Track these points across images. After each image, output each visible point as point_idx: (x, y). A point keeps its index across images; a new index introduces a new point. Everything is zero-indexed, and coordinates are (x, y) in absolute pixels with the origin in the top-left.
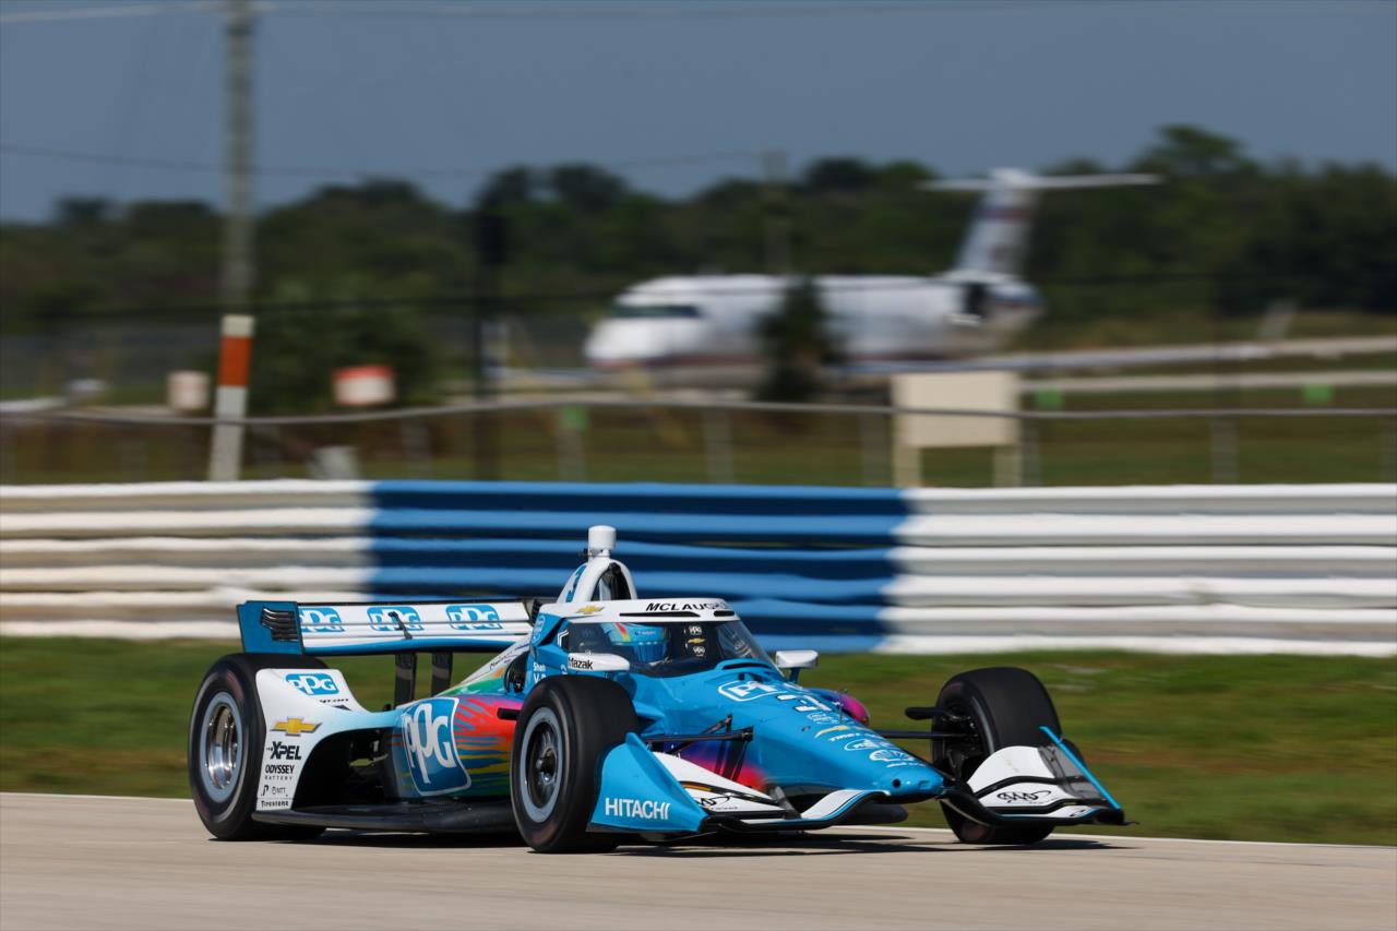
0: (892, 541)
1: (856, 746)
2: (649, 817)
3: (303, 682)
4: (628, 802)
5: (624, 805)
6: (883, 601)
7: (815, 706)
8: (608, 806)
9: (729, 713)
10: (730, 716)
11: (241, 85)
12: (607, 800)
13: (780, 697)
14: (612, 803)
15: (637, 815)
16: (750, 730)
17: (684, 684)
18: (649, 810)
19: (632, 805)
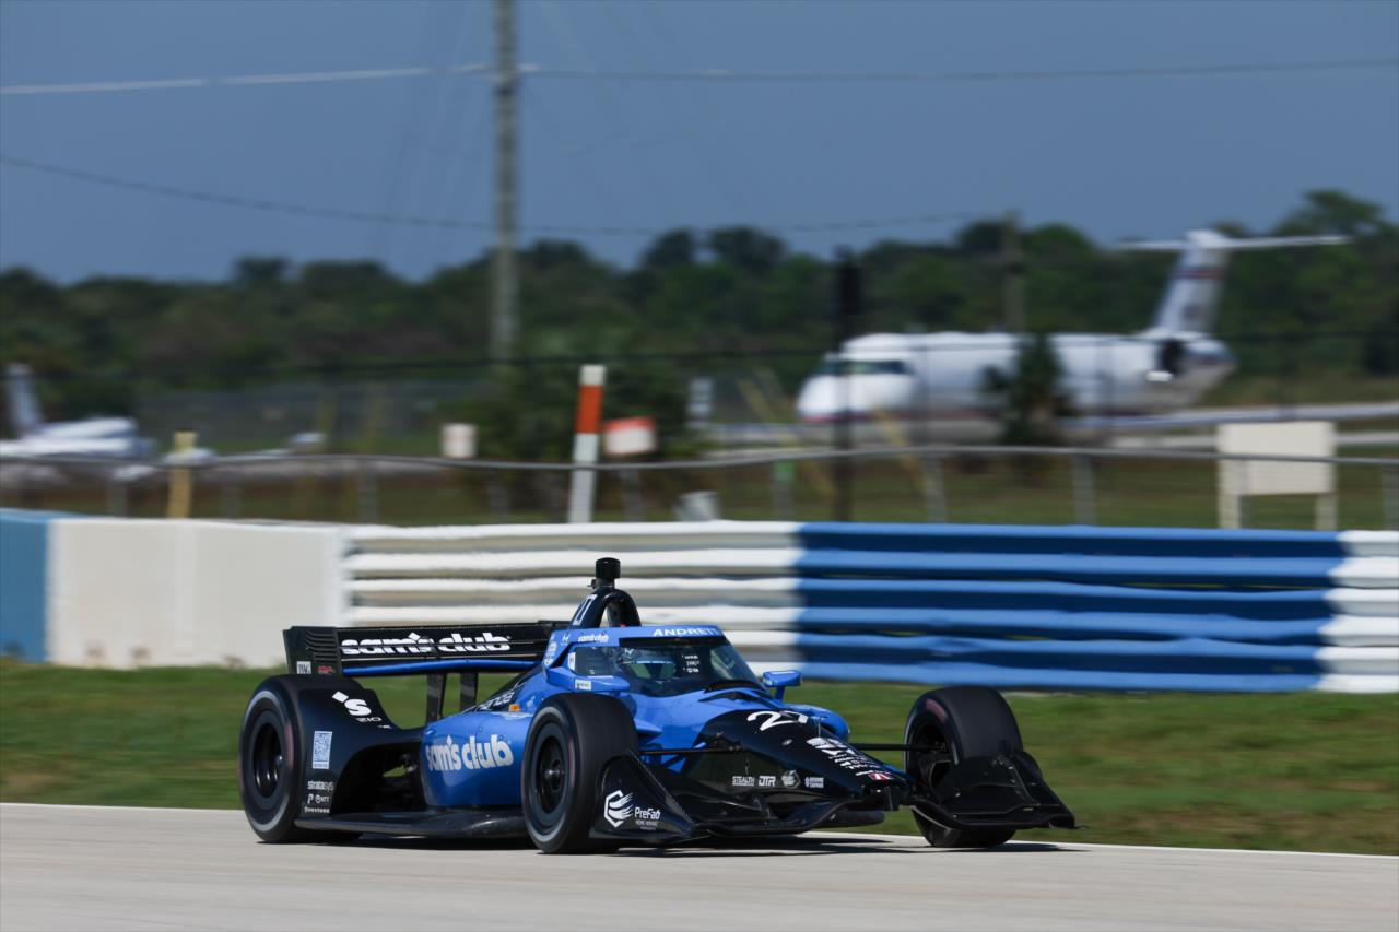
0: (1329, 583)
6: (1319, 641)
11: (508, 144)
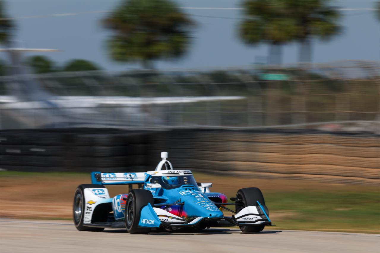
1: (204, 206)
2: (150, 224)
3: (96, 192)
4: (146, 220)
5: (145, 221)
7: (200, 196)
8: (142, 221)
9: (180, 198)
10: (180, 199)
12: (142, 220)
13: (192, 194)
14: (143, 220)
15: (148, 223)
16: (184, 202)
17: (173, 191)
18: (150, 222)
19: (147, 221)
